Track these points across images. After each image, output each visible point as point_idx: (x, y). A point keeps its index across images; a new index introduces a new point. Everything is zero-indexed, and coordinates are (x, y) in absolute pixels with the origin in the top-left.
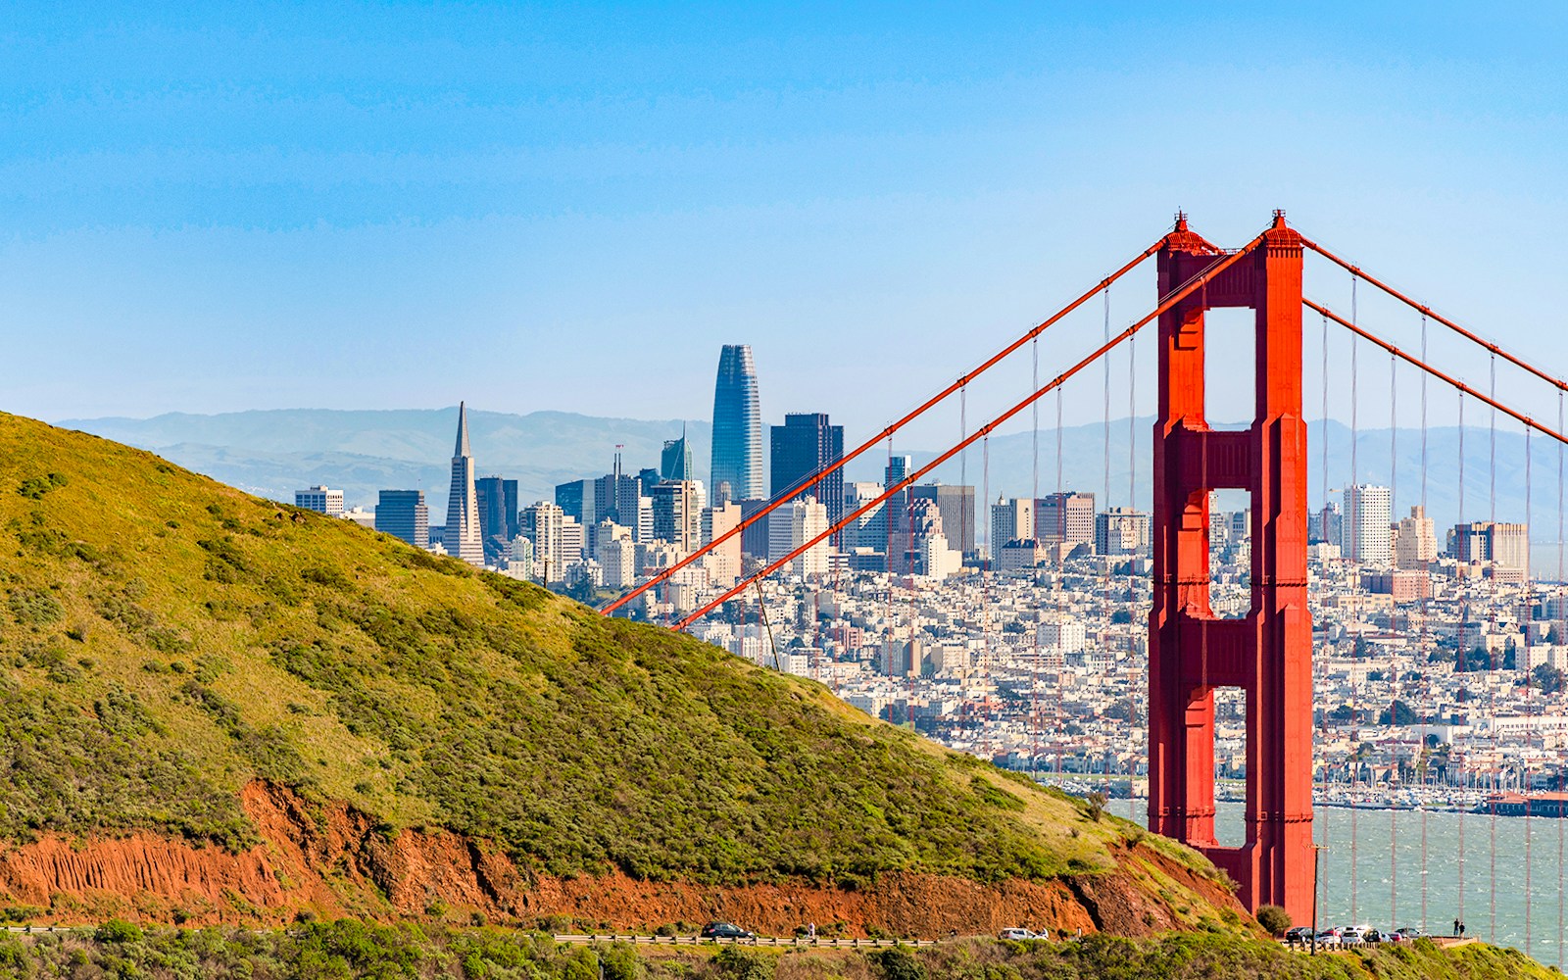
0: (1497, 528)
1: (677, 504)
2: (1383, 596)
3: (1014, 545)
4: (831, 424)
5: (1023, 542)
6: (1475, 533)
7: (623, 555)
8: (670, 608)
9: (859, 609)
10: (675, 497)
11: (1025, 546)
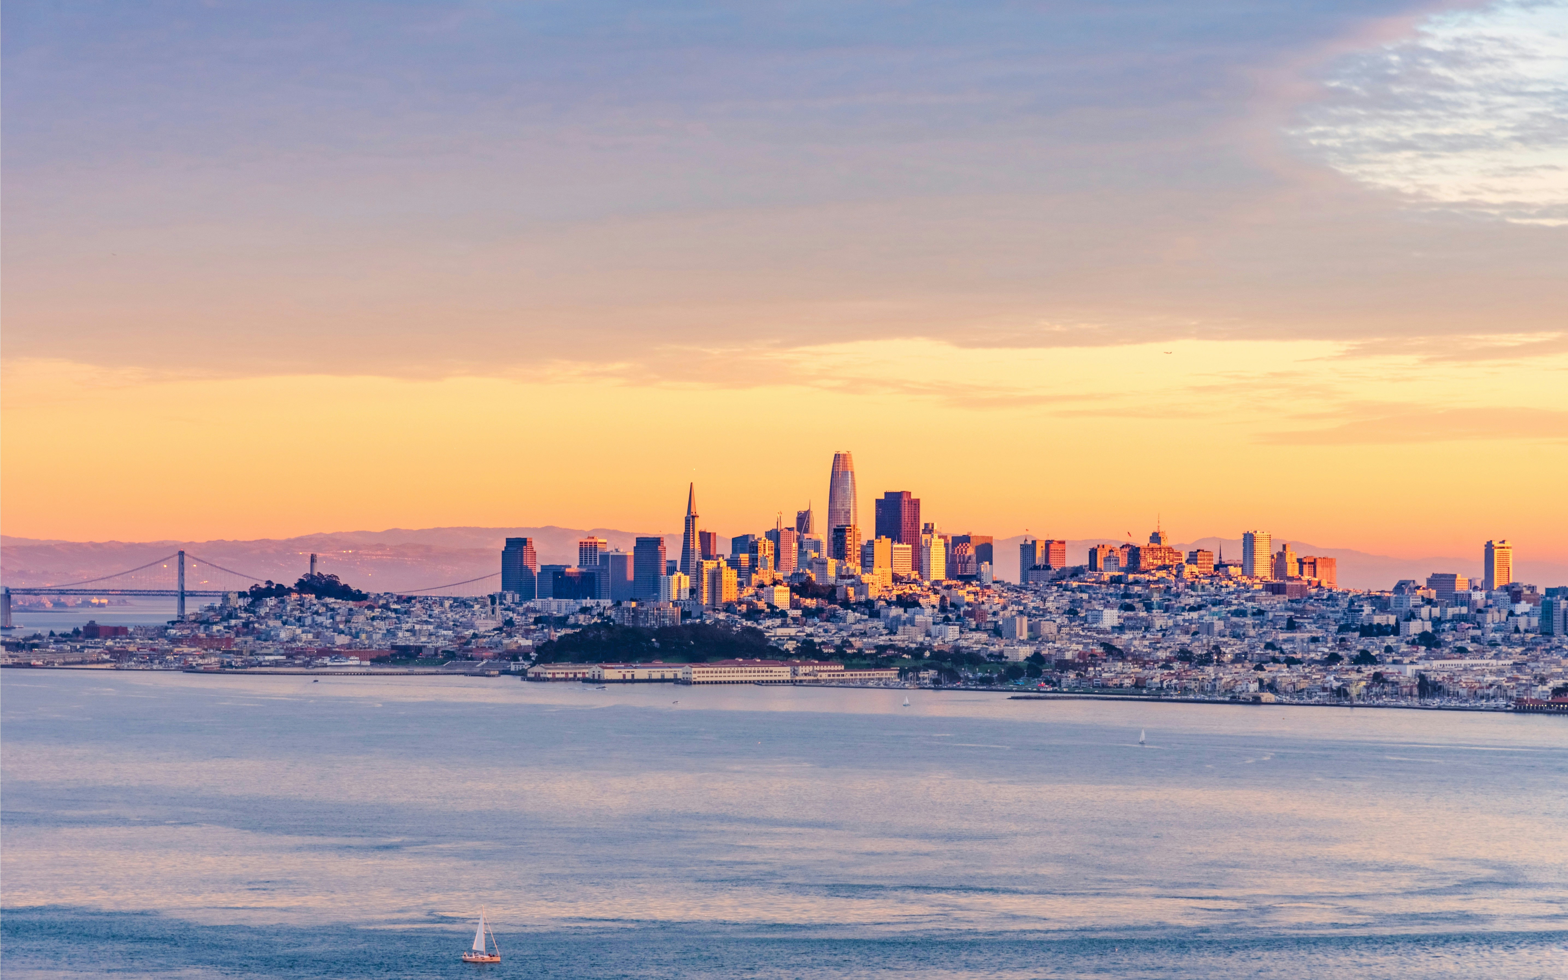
0: (1319, 561)
1: (849, 538)
2: (1282, 596)
3: (1036, 568)
4: (913, 497)
5: (1042, 567)
6: (1305, 563)
7: (829, 566)
8: (863, 598)
9: (976, 600)
10: (847, 534)
11: (1043, 569)
